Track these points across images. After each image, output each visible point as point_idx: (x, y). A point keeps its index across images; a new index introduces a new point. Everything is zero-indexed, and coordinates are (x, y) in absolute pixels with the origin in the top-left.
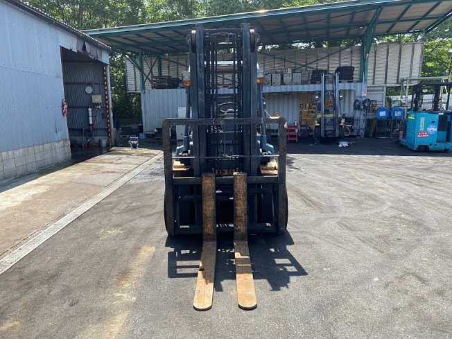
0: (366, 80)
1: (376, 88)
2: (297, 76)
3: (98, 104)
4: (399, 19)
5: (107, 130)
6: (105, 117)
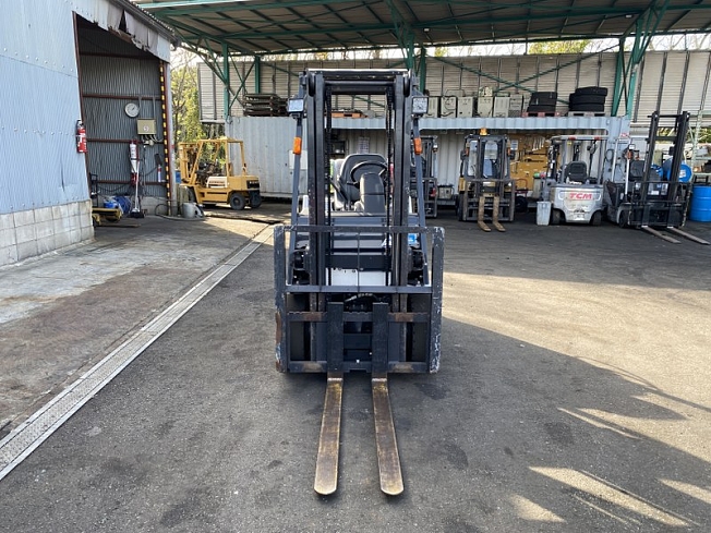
0: (628, 113)
1: (639, 129)
2: (503, 104)
3: (148, 137)
4: (698, 4)
5: (164, 185)
6: (162, 160)
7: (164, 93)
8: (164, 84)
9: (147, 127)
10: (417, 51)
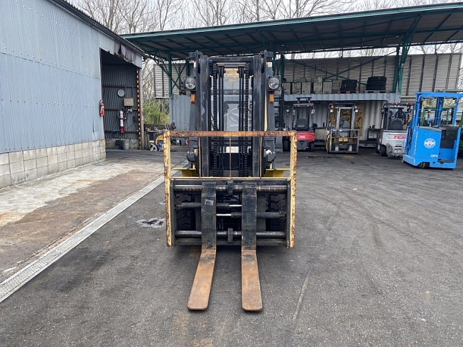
0: (399, 91)
1: (409, 100)
2: (328, 86)
3: (130, 107)
4: (437, 29)
5: (137, 133)
6: (136, 120)
7: (139, 84)
8: (138, 79)
9: (129, 102)
10: (278, 57)
